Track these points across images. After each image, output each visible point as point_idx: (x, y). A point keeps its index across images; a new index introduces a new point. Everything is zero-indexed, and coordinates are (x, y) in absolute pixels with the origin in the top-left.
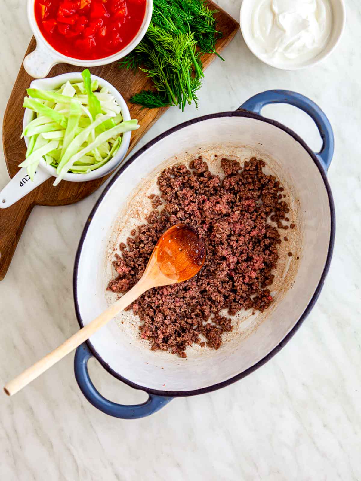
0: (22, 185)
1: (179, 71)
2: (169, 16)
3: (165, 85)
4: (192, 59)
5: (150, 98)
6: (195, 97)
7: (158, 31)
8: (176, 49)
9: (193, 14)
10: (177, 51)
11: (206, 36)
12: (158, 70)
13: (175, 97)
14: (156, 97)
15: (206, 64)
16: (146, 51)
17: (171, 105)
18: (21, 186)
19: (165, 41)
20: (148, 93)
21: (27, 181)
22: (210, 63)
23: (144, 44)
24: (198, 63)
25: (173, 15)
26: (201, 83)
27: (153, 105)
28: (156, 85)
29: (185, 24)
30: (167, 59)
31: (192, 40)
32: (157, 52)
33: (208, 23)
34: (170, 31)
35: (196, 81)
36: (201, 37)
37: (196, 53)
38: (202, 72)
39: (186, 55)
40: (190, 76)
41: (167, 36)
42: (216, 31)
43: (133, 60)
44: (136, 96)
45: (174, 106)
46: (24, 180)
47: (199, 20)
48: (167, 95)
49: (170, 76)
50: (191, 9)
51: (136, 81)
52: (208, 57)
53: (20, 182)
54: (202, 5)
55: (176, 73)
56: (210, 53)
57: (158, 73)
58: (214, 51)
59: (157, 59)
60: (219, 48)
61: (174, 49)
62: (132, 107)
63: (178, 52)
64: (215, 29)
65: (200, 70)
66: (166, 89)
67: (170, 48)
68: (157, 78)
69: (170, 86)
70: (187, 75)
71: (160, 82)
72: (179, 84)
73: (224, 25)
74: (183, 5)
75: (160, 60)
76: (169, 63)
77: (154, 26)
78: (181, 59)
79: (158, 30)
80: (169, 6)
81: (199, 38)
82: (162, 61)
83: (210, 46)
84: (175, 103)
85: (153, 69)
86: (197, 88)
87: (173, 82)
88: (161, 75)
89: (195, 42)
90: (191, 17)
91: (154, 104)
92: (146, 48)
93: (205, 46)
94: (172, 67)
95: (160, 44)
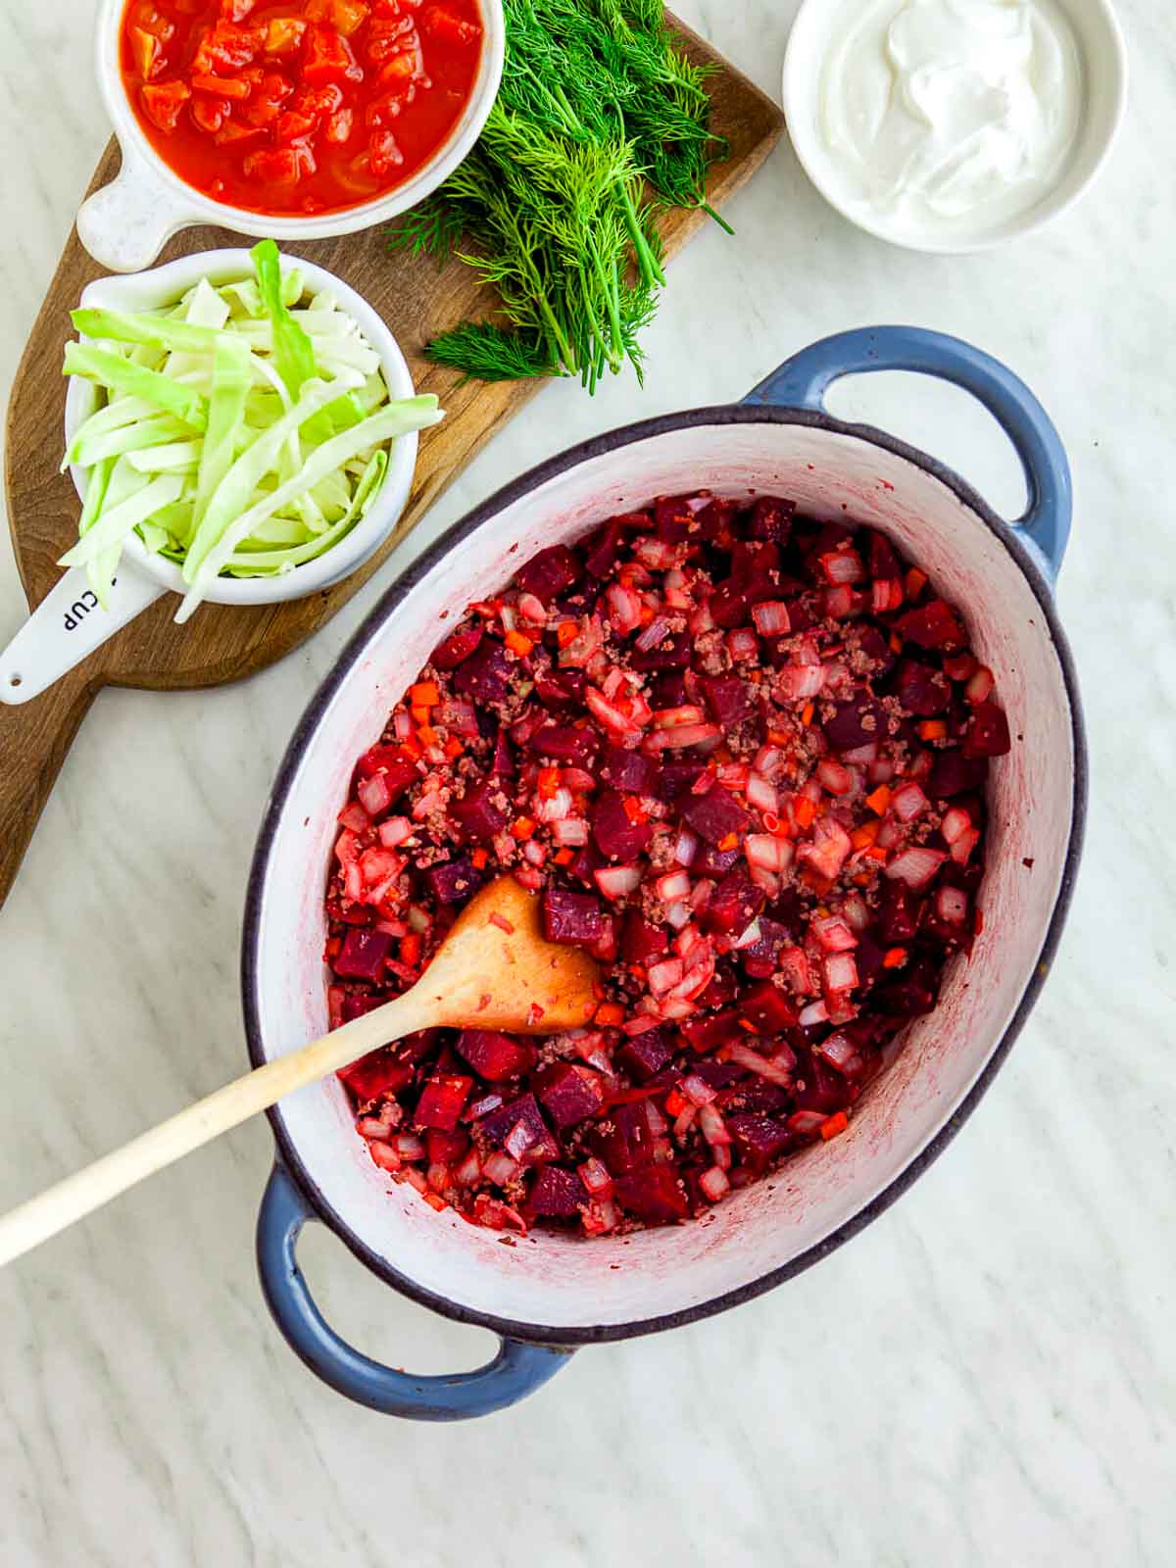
0: (71, 624)
1: (585, 264)
2: (559, 81)
3: (537, 307)
4: (627, 225)
5: (486, 347)
6: (633, 348)
7: (521, 131)
8: (575, 190)
9: (636, 76)
10: (578, 197)
11: (675, 149)
12: (519, 259)
13: (570, 347)
14: (509, 346)
15: (673, 241)
16: (479, 194)
17: (557, 373)
18: (70, 628)
19: (543, 163)
20: (484, 331)
21: (88, 610)
22: (686, 239)
23: (472, 172)
24: (649, 237)
25: (570, 80)
26: (654, 305)
27: (498, 371)
28: (508, 305)
29: (609, 109)
30: (546, 221)
31: (631, 162)
32: (514, 201)
33: (684, 110)
34: (558, 132)
35: (640, 296)
36: (661, 154)
37: (642, 205)
38: (658, 269)
39: (607, 212)
40: (620, 282)
41: (549, 149)
42: (710, 136)
43: (436, 225)
44: (442, 340)
45: (566, 375)
46: (79, 609)
47: (654, 97)
48: (544, 340)
49: (554, 278)
50: (631, 61)
51: (443, 292)
52: (682, 220)
53: (67, 616)
54: (670, 51)
55: (575, 271)
56: (689, 206)
57: (515, 266)
58: (703, 202)
59: (515, 221)
60: (718, 191)
61: (570, 190)
62: (428, 376)
63: (581, 200)
64: (706, 130)
65: (654, 261)
66: (540, 318)
67: (558, 187)
68: (514, 285)
69: (554, 310)
70: (608, 276)
71: (521, 298)
72: (584, 304)
73: (736, 117)
74: (604, 48)
75: (525, 227)
76: (554, 237)
77: (508, 113)
78: (593, 226)
79: (521, 126)
80: (559, 49)
81: (654, 157)
82: (529, 229)
83: (689, 183)
84: (567, 368)
85: (502, 254)
86: (641, 321)
87: (564, 298)
88: (525, 274)
89: (638, 171)
90: (629, 89)
91: (502, 367)
92: (480, 185)
93: (672, 186)
94: (562, 247)
95: (525, 171)
